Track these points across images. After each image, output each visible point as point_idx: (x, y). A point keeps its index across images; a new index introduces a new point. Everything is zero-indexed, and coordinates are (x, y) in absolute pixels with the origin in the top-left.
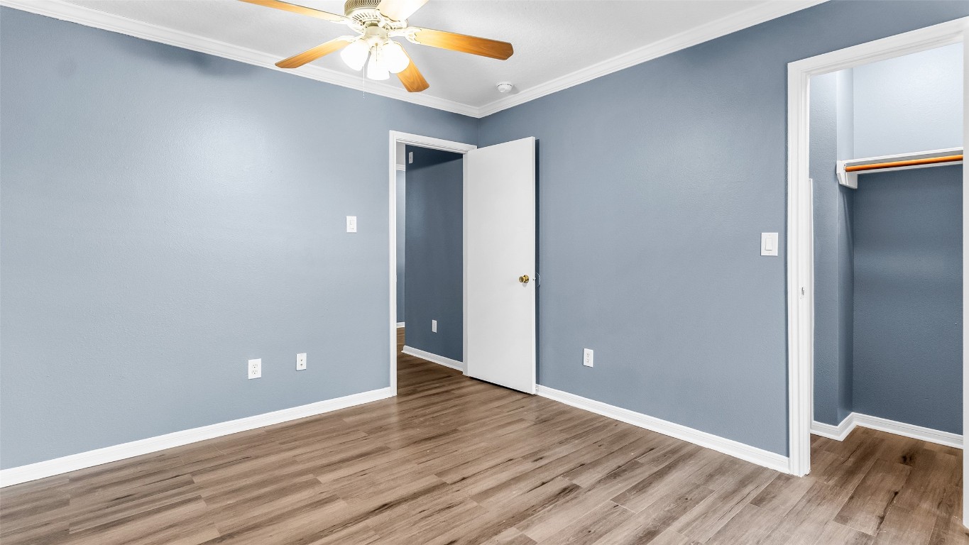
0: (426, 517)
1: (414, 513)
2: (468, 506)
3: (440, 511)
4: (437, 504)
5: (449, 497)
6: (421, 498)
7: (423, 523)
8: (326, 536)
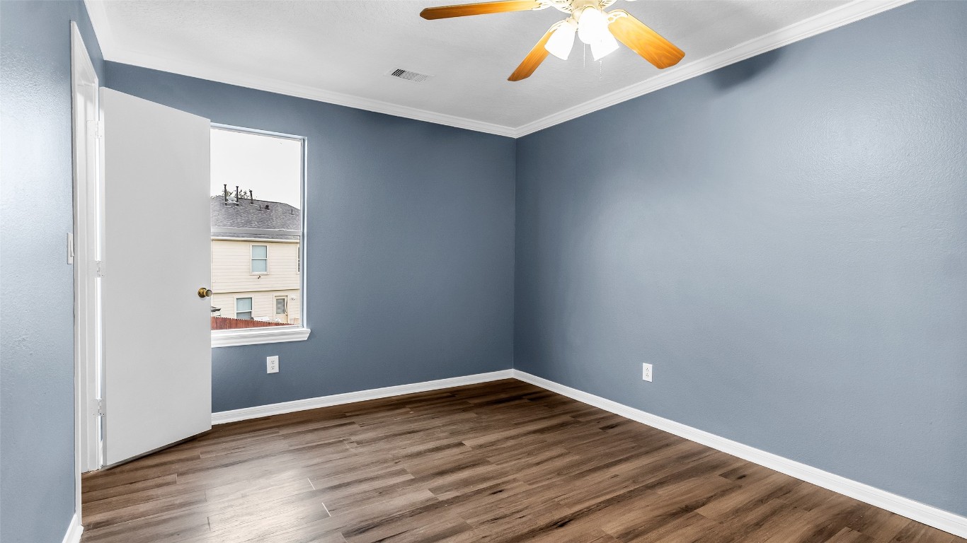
0: (518, 512)
1: (529, 517)
2: (475, 520)
3: (505, 517)
4: (508, 523)
5: (496, 530)
6: (526, 531)
7: (520, 507)
8: (600, 503)
